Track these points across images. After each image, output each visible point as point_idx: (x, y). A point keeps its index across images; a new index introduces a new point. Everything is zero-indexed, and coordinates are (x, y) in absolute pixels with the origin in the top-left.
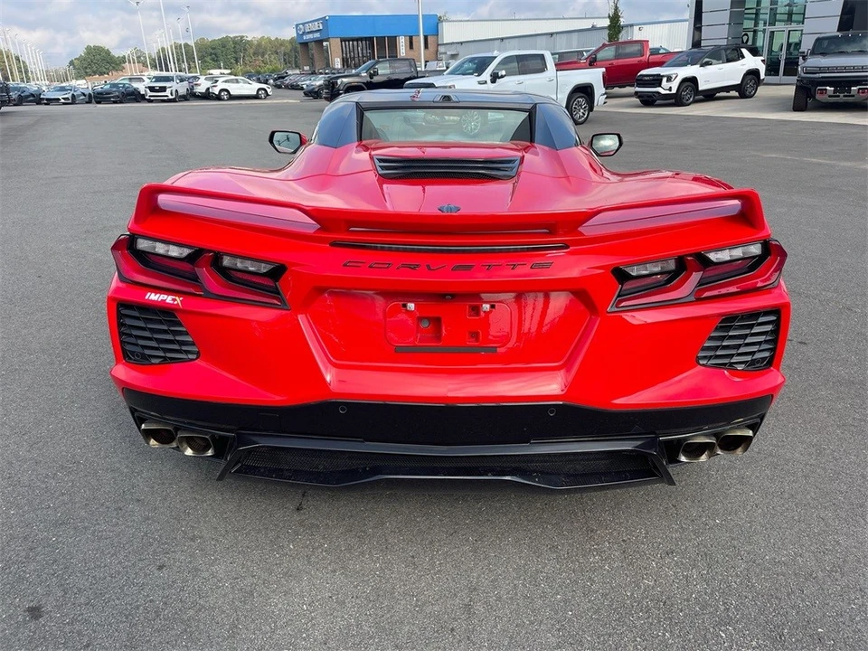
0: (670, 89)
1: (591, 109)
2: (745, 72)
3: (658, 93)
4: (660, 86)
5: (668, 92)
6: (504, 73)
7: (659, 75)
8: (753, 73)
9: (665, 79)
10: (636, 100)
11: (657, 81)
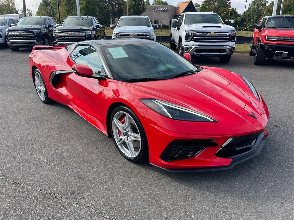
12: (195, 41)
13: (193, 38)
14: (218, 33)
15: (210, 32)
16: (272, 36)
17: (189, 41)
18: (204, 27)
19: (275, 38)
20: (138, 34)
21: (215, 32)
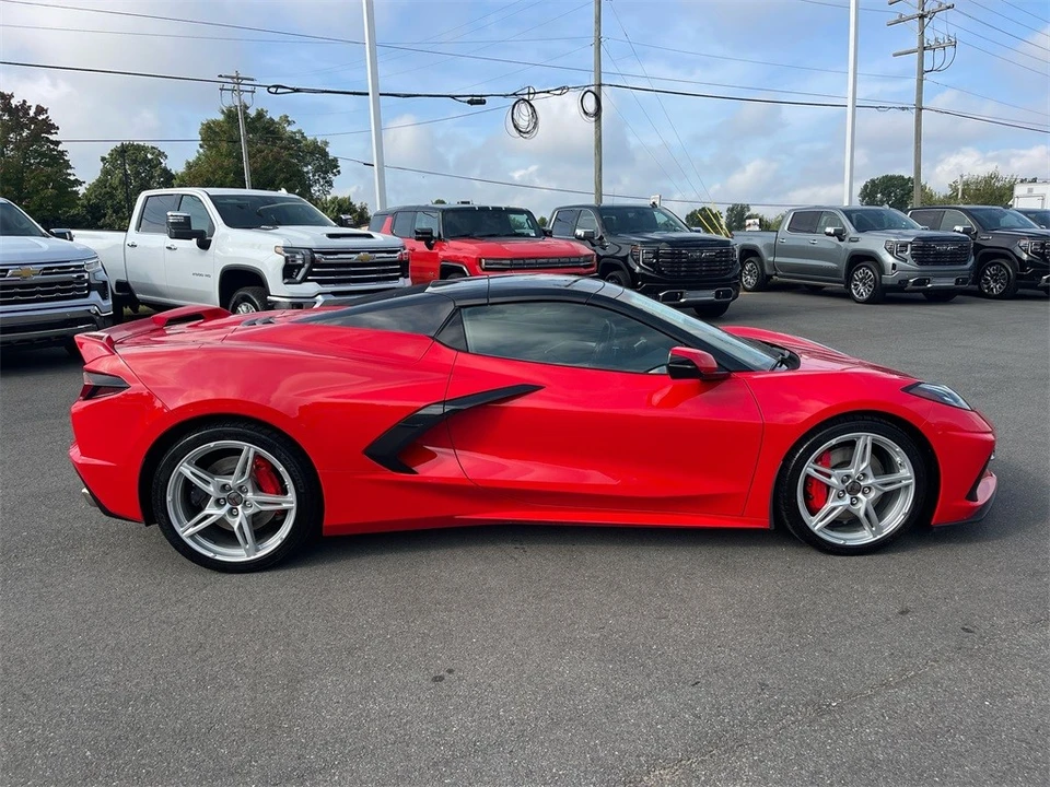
12: (321, 282)
13: (309, 272)
14: (378, 255)
15: (358, 252)
16: (497, 259)
17: (300, 283)
18: (331, 236)
19: (504, 262)
20: (45, 269)
21: (370, 252)
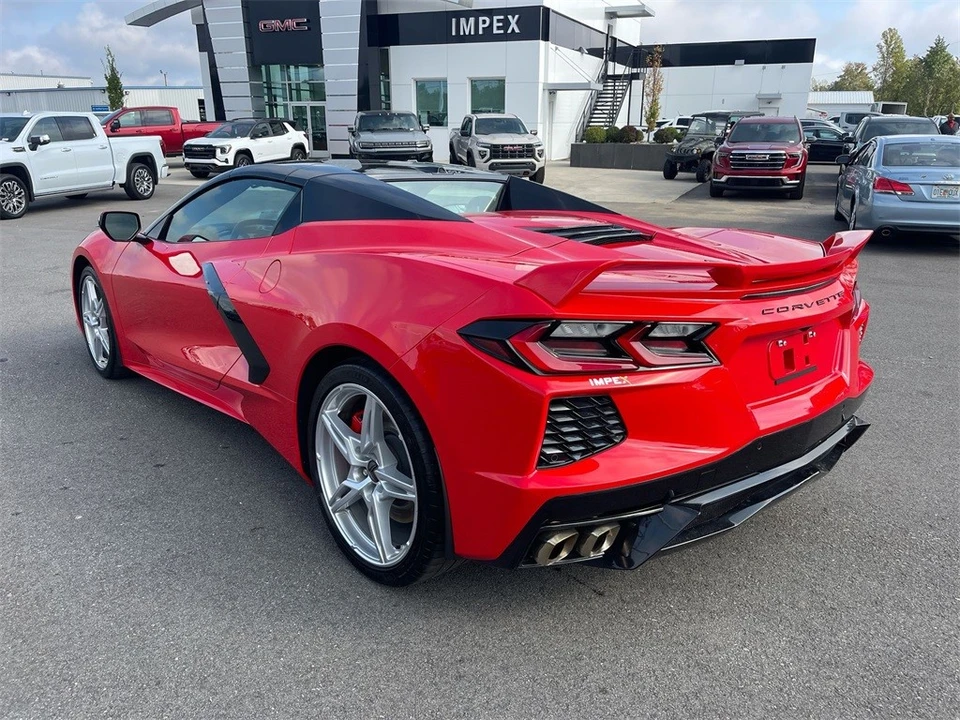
0: (226, 161)
1: (155, 182)
2: (292, 146)
3: (214, 165)
4: (214, 157)
5: (224, 164)
6: (46, 138)
7: (211, 146)
8: (299, 147)
9: (218, 151)
10: (186, 171)
11: (210, 151)
